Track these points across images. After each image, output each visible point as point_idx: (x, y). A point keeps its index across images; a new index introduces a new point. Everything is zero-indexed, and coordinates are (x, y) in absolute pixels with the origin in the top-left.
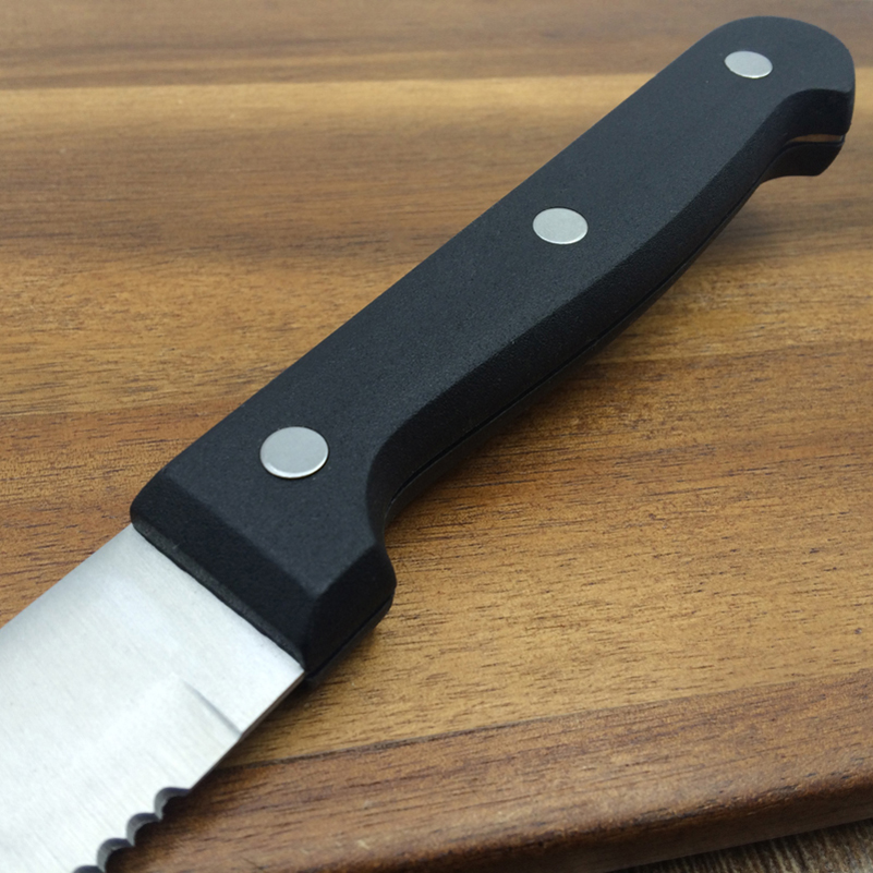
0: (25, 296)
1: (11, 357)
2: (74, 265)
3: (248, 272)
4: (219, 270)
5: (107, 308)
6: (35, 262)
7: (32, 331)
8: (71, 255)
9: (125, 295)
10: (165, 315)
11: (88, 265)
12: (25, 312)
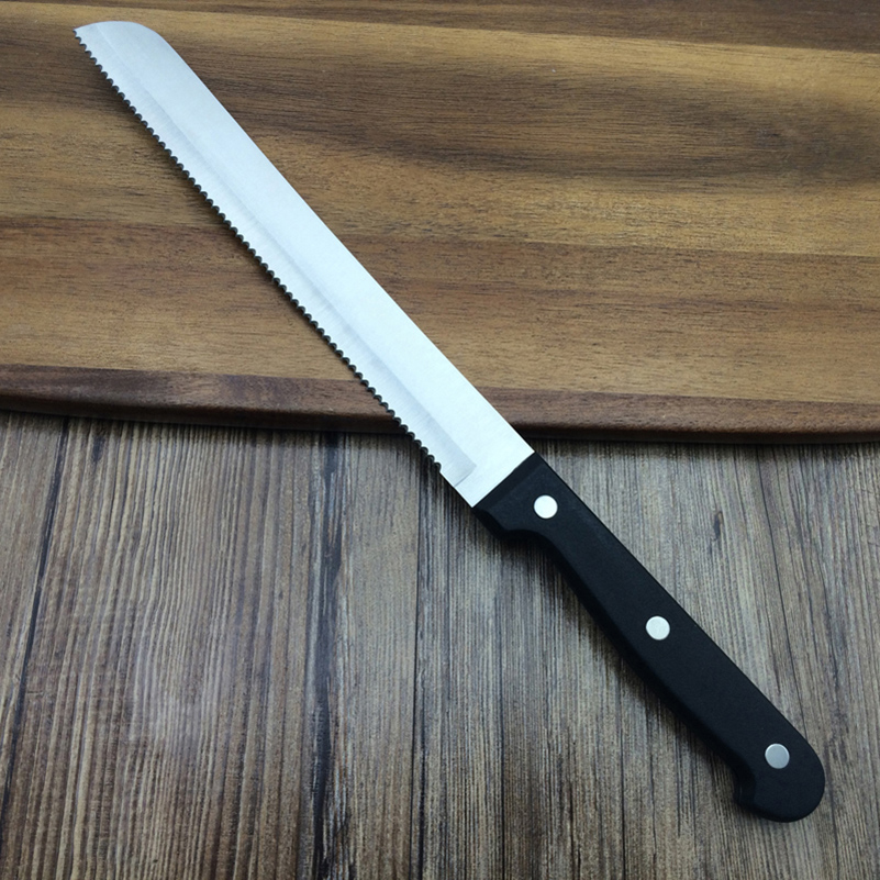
0: (307, 169)
3: (402, 166)
7: (310, 188)
9: (347, 173)
10: (364, 187)
11: (334, 152)
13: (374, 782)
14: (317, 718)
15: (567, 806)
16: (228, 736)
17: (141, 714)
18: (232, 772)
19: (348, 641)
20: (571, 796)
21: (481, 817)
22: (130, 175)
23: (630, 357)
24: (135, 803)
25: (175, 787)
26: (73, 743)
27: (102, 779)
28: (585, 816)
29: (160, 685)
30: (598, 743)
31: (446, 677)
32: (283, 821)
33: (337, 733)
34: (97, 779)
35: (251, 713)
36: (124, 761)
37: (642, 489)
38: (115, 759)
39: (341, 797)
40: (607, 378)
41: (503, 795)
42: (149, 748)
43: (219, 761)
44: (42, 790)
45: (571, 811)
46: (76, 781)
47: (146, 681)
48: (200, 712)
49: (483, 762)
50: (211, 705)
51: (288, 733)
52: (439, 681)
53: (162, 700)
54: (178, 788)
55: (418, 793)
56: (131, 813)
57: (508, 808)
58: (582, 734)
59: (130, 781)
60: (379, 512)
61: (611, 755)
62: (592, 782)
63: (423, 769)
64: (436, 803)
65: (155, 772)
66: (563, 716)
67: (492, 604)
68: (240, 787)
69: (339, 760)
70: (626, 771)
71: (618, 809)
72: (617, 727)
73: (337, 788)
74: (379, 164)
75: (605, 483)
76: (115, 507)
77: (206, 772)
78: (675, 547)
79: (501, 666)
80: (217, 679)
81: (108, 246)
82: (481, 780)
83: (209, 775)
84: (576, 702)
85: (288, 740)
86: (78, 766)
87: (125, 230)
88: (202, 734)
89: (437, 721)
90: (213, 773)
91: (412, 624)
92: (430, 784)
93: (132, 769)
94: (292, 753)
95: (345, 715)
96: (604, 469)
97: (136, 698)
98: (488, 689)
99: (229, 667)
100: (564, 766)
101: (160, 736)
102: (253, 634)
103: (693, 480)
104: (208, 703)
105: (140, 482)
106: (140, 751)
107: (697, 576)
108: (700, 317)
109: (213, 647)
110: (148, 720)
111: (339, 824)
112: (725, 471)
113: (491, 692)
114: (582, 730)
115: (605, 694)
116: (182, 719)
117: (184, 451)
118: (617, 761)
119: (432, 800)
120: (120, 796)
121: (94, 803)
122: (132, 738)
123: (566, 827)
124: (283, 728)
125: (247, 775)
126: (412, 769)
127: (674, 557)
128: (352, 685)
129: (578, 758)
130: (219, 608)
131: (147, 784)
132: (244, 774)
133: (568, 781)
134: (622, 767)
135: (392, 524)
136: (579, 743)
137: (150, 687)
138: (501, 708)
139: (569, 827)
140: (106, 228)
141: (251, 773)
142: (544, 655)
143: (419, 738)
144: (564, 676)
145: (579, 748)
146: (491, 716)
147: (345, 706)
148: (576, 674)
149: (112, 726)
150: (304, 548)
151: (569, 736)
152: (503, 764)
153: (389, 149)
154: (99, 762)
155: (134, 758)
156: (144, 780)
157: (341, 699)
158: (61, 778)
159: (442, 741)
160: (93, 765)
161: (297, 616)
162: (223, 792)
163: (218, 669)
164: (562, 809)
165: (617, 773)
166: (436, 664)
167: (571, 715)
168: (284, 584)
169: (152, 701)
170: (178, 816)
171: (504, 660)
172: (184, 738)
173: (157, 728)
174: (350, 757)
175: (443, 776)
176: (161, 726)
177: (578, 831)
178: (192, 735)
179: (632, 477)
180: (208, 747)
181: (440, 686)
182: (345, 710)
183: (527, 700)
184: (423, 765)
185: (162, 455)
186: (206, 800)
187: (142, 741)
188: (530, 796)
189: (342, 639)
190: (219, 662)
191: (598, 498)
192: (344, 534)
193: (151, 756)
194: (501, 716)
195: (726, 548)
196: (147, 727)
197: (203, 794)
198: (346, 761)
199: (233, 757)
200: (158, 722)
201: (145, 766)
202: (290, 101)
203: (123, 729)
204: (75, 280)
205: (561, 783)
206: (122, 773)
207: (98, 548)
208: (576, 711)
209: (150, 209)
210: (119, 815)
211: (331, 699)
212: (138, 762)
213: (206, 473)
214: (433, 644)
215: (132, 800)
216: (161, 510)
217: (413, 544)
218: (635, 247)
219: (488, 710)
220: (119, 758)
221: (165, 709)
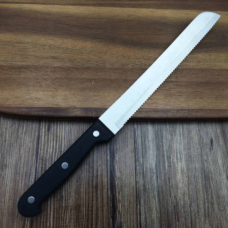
0: (100, 50)
1: (99, 58)
2: (105, 44)
3: (125, 48)
4: (122, 47)
5: (109, 52)
6: (101, 43)
7: (101, 55)
8: (105, 43)
9: (111, 50)
10: (116, 54)
11: (107, 45)
12: (101, 52)
13: (127, 214)
14: (111, 197)
15: (177, 218)
16: (89, 203)
17: (65, 199)
18: (90, 213)
19: (118, 177)
20: (178, 216)
21: (155, 222)
22: (54, 53)
23: (189, 99)
24: (66, 222)
25: (76, 217)
26: (48, 207)
27: (57, 216)
28: (182, 220)
29: (70, 191)
30: (184, 201)
31: (144, 186)
32: (104, 225)
33: (117, 201)
34: (55, 216)
35: (94, 197)
36: (62, 211)
37: (192, 133)
38: (60, 211)
39: (119, 218)
40: (183, 105)
41: (160, 216)
42: (68, 208)
43: (87, 210)
44: (41, 220)
45: (178, 219)
46: (50, 217)
47: (66, 190)
48: (81, 197)
49: (155, 208)
50: (84, 195)
51: (104, 202)
52: (142, 187)
53: (71, 195)
54: (76, 218)
55: (139, 216)
56: (65, 225)
57: (162, 219)
58: (180, 199)
59: (64, 216)
60: (124, 142)
61: (187, 204)
62: (183, 211)
63: (140, 210)
64: (144, 219)
65: (70, 214)
66: (175, 194)
67: (155, 166)
68: (93, 217)
69: (118, 208)
70: (191, 208)
71: (190, 218)
72: (189, 197)
73: (118, 216)
74: (119, 47)
75: (182, 132)
76: (55, 143)
77: (83, 213)
78: (201, 149)
79: (158, 182)
80: (85, 189)
81: (49, 73)
82: (154, 212)
83: (84, 214)
84: (178, 191)
85: (104, 204)
86: (50, 213)
87: (53, 68)
88: (82, 203)
89: (142, 197)
90: (85, 213)
91: (134, 172)
92: (142, 214)
93: (64, 213)
94: (106, 208)
95: (118, 197)
96: (182, 128)
97: (64, 194)
98: (155, 189)
99: (88, 185)
100: (176, 208)
101: (71, 204)
102: (93, 176)
103: (205, 131)
104: (83, 195)
105: (61, 136)
106: (66, 208)
107: (207, 156)
108: (206, 87)
109: (83, 180)
110: (67, 200)
111: (119, 225)
112: (213, 128)
113: (156, 189)
114: (180, 198)
115: (185, 188)
116: (76, 199)
117: (72, 128)
118: (189, 206)
119: (143, 218)
120: (62, 220)
121: (55, 223)
122: (64, 205)
123: (177, 224)
124: (103, 201)
125: (94, 214)
126: (137, 210)
127: (201, 151)
128: (120, 189)
129: (179, 205)
130: (84, 170)
131: (68, 217)
132: (93, 213)
133: (177, 211)
134: (190, 207)
135: (127, 145)
136: (179, 202)
137: (67, 192)
138: (159, 193)
139: (178, 223)
140: (48, 68)
141: (95, 213)
142: (169, 179)
143: (138, 202)
144: (174, 184)
145: (179, 203)
146: (156, 195)
147: (118, 194)
148: (177, 183)
149: (58, 202)
150: (105, 153)
151: (177, 200)
152: (160, 208)
153: (122, 43)
154: (56, 212)
155: (65, 210)
156: (68, 216)
157: (117, 193)
158: (46, 217)
159: (144, 202)
160: (54, 213)
161: (104, 171)
162: (88, 218)
163: (85, 186)
164: (176, 219)
165: (189, 209)
166: (141, 182)
167: (177, 194)
168: (100, 163)
169: (68, 195)
170: (77, 225)
171: (159, 180)
172: (77, 204)
173: (70, 202)
174: (120, 208)
175: (145, 212)
176: (71, 201)
177: (180, 224)
178: (79, 204)
179: (189, 130)
180: (84, 207)
181: (143, 188)
182: (118, 195)
183: (165, 191)
184: (140, 209)
185: (66, 128)
186: (84, 221)
187: (66, 205)
188: (168, 216)
189: (116, 176)
190: (85, 184)
191: (181, 136)
192: (115, 148)
193: (69, 209)
194: (159, 195)
195: (214, 148)
196: (67, 202)
197: (83, 219)
198: (119, 209)
199: (90, 209)
200: (70, 201)
201: (68, 212)
202: (94, 31)
203: (61, 203)
204: (41, 83)
205: (175, 212)
206: (62, 215)
207: (51, 155)
208: (178, 193)
209: (59, 62)
210: (62, 226)
211: (114, 193)
212: (66, 211)
213: (78, 134)
214: (140, 177)
215: (65, 221)
216: (67, 144)
217: (133, 151)
218: (188, 68)
219: (155, 194)
220: (61, 211)
221: (72, 197)
